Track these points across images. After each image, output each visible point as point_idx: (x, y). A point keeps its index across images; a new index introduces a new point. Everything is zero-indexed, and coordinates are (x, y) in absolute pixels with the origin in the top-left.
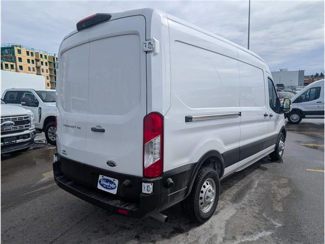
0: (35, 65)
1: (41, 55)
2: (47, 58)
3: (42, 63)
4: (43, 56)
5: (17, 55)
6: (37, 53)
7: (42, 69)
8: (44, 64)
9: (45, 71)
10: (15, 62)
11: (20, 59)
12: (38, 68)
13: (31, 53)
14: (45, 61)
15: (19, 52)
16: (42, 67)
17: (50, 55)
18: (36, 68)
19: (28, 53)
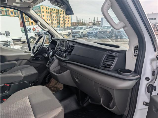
0: (50, 14)
1: (53, 9)
2: (56, 10)
3: (53, 13)
4: (54, 10)
5: (42, 10)
6: (51, 8)
7: (53, 16)
8: (54, 13)
9: (54, 17)
10: (41, 13)
11: (43, 12)
12: (51, 15)
13: (48, 8)
14: (54, 12)
15: (43, 8)
16: (53, 15)
17: (57, 9)
18: (50, 16)
19: (46, 8)
